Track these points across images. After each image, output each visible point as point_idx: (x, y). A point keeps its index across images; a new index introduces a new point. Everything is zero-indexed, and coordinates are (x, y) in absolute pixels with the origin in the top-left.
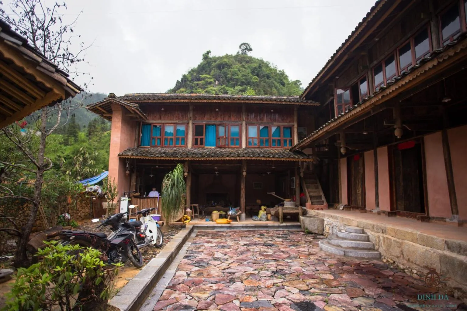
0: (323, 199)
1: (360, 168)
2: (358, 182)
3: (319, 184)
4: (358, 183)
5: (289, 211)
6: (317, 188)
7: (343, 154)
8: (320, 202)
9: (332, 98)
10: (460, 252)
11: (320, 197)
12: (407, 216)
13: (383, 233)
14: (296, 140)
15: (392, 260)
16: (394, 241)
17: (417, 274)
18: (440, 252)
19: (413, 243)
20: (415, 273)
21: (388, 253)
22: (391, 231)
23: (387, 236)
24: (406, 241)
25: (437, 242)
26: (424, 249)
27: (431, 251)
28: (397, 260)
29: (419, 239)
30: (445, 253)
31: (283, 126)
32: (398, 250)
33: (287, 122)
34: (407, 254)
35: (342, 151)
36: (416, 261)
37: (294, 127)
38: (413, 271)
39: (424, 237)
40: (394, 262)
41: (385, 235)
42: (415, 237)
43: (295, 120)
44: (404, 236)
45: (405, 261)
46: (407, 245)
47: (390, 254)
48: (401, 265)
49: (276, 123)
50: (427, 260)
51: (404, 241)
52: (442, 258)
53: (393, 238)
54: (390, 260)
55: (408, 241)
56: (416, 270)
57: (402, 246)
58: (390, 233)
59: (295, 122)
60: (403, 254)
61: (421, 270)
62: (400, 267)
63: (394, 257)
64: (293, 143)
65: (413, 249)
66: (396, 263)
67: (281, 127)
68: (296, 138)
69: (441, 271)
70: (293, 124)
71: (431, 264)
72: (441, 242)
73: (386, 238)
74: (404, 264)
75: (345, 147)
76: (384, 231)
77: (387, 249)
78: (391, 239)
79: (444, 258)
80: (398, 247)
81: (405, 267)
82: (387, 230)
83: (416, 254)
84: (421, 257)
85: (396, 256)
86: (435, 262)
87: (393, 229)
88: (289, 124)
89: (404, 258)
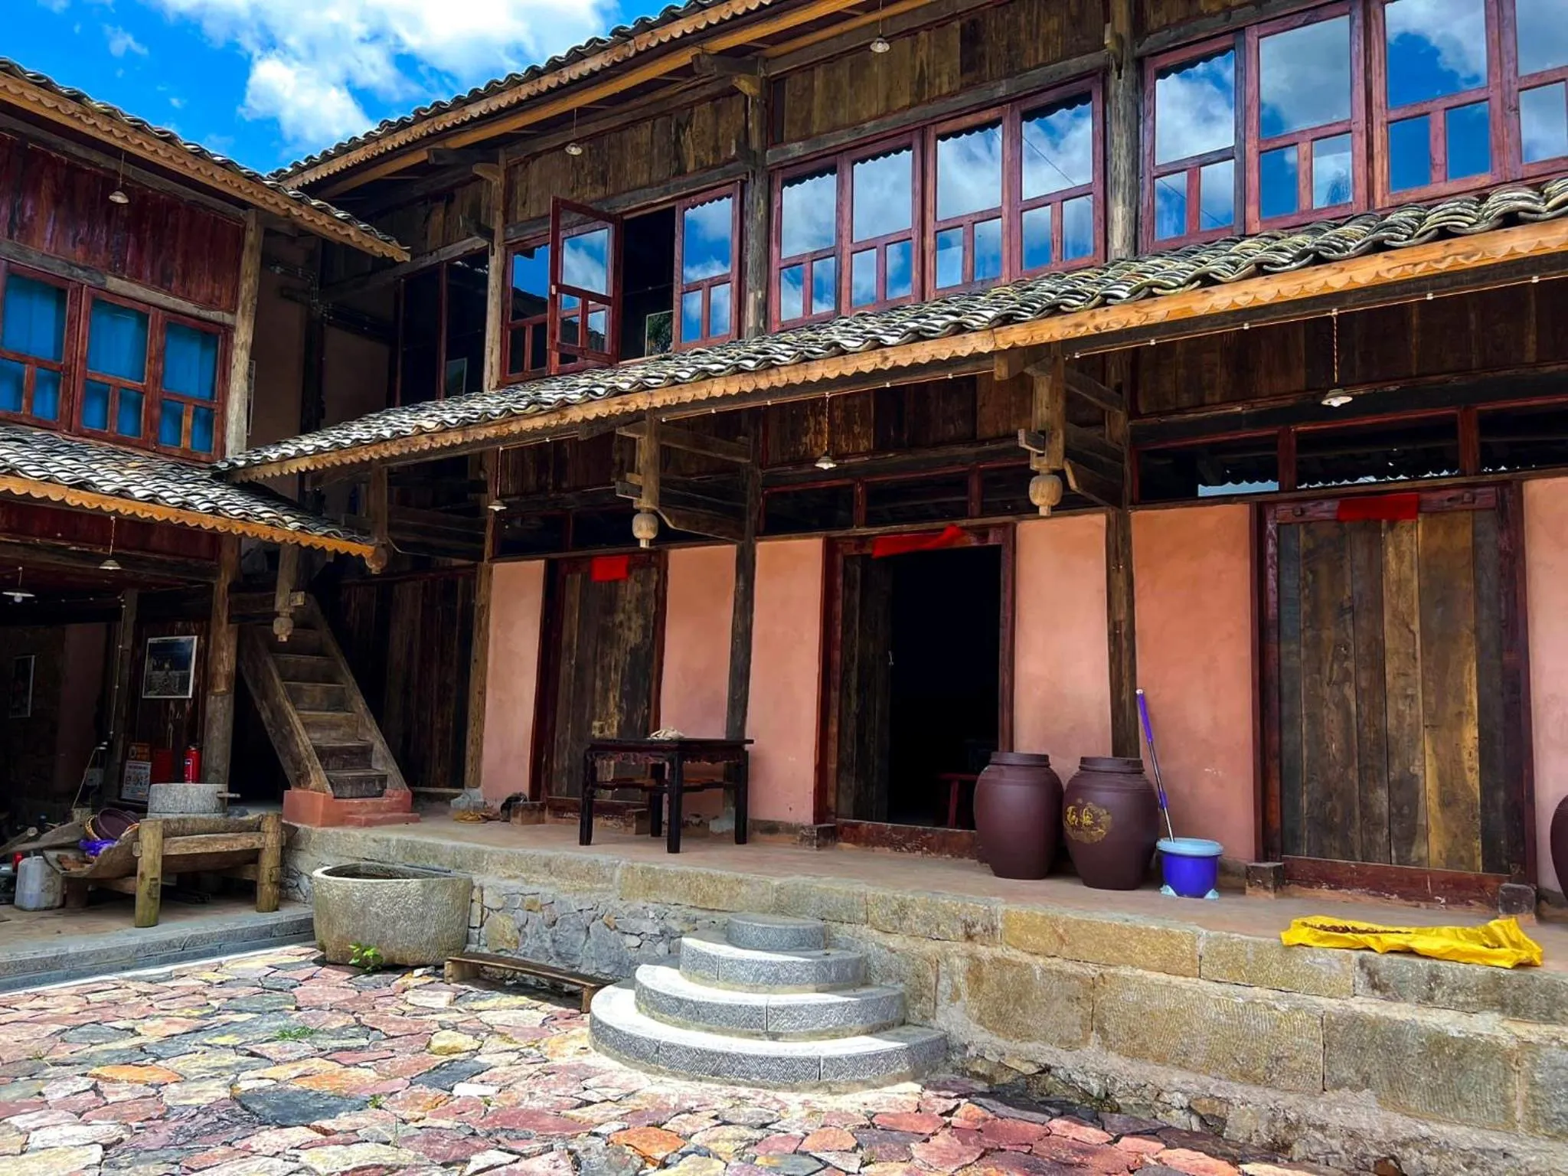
0: (383, 763)
1: (620, 617)
2: (598, 684)
3: (348, 682)
4: (606, 691)
5: (202, 843)
6: (339, 704)
7: (643, 545)
8: (369, 780)
9: (478, 243)
10: (1431, 999)
11: (364, 754)
12: (896, 845)
13: (969, 937)
14: (238, 420)
15: (1032, 1062)
16: (1046, 972)
17: (1189, 1108)
18: (1330, 1004)
19: (1172, 978)
20: (1182, 1108)
21: (1004, 1032)
22: (1029, 928)
23: (998, 952)
24: (1125, 971)
25: (1315, 966)
26: (1241, 1000)
27: (1277, 1005)
28: (1065, 1061)
29: (1206, 958)
30: (1357, 1008)
31: (167, 314)
32: (1074, 1015)
33: (193, 296)
34: (1130, 1028)
35: (643, 531)
36: (1185, 1054)
37: (232, 337)
38: (1165, 1097)
39: (1239, 947)
40: (1046, 1070)
41: (982, 948)
42: (1183, 951)
43: (240, 302)
44: (1118, 949)
45: (1114, 1062)
46: (1134, 986)
47: (1016, 1036)
48: (1090, 1080)
49: (125, 282)
50: (1255, 1044)
51: (1112, 970)
52: (1341, 1028)
53: (1041, 960)
54: (1015, 1064)
55: (1140, 972)
56: (1185, 1093)
57: (1100, 996)
58: (1019, 939)
59: (243, 315)
60: (1101, 1030)
61: (1218, 1087)
62: (1086, 1088)
63: (1047, 1048)
64: (219, 435)
65: (1171, 1003)
66: (1061, 1072)
67: (155, 319)
68: (236, 407)
69: (1330, 1083)
70: (228, 319)
71: (1278, 1059)
72: (1337, 965)
73: (996, 960)
74: (1113, 1074)
75: (654, 513)
76: (979, 928)
77: (999, 1014)
78: (1028, 966)
79: (1350, 1029)
80: (1069, 999)
81: (1118, 1085)
82: (1000, 926)
83: (1187, 1023)
84: (1216, 1033)
85: (1059, 1042)
86: (1298, 1051)
87: (1047, 921)
88: (204, 314)
89: (1108, 1046)
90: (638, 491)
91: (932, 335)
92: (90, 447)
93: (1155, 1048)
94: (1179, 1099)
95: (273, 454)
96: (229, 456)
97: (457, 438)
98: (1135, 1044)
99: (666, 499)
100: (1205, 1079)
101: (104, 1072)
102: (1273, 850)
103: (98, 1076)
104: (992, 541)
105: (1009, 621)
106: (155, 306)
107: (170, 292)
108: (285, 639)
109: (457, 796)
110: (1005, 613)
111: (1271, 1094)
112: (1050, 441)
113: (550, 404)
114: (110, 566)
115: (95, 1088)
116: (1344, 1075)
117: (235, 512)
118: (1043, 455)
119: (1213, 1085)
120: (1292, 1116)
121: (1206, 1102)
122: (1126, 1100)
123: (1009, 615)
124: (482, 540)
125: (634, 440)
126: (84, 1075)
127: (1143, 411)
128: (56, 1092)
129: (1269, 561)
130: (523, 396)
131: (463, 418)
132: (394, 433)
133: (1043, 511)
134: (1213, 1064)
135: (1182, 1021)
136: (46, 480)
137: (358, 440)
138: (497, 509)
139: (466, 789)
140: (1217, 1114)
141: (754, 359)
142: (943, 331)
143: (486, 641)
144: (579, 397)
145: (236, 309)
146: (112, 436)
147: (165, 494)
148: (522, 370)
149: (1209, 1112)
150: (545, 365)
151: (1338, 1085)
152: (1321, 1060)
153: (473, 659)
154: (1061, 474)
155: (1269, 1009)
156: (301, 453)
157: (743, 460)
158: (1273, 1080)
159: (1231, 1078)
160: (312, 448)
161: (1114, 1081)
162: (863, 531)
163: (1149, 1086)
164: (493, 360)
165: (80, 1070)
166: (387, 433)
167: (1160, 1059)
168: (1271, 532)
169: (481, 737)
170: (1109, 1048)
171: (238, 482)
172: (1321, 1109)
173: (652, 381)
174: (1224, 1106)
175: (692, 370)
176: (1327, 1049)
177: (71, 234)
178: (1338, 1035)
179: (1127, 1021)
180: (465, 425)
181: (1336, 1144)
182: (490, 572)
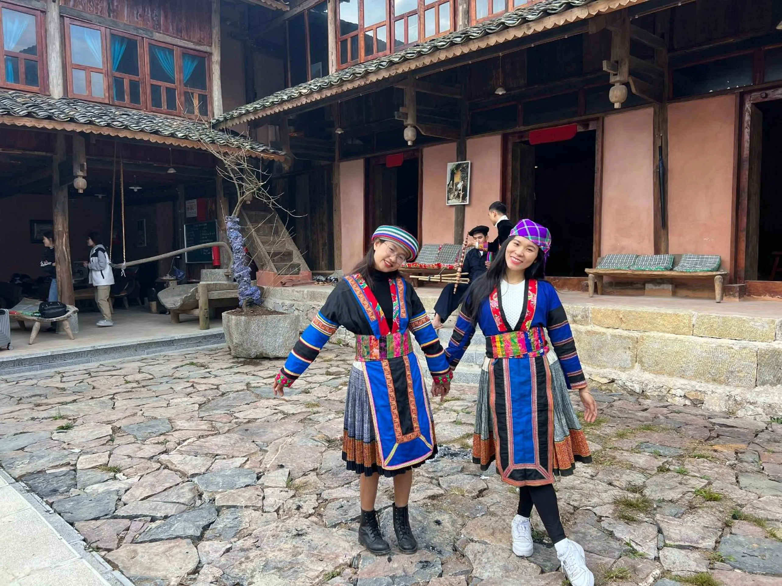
0: (298, 258)
5: (223, 294)
7: (409, 143)
8: (292, 267)
11: (289, 255)
13: (575, 322)
14: (219, 99)
15: (606, 378)
16: (614, 336)
17: (685, 396)
18: (762, 345)
19: (678, 336)
20: (681, 396)
21: (592, 364)
22: (606, 316)
23: (589, 328)
24: (653, 334)
25: (754, 326)
26: (714, 345)
27: (733, 346)
28: (622, 377)
29: (696, 326)
30: (777, 346)
31: (182, 49)
32: (627, 356)
33: (192, 39)
34: (655, 361)
35: (409, 135)
36: (684, 371)
37: (211, 58)
38: (673, 392)
39: (714, 320)
40: (613, 381)
41: (580, 326)
42: (684, 323)
43: (213, 40)
44: (649, 323)
45: (647, 376)
46: (658, 341)
47: (598, 366)
48: (635, 385)
49: (161, 35)
50: (720, 366)
51: (647, 334)
52: (767, 356)
53: (610, 331)
54: (597, 379)
55: (661, 334)
56: (682, 389)
57: (640, 346)
58: (600, 321)
59: (215, 46)
60: (641, 362)
61: (700, 387)
62: (633, 388)
63: (613, 371)
64: (211, 107)
65: (677, 348)
66: (620, 382)
67: (177, 52)
68: (217, 93)
69: (759, 382)
70: (208, 49)
71: (732, 372)
72: (767, 326)
73: (588, 332)
74: (646, 382)
75: (415, 127)
76: (579, 317)
77: (589, 356)
78: (604, 333)
79: (772, 356)
80: (625, 348)
81: (649, 387)
82: (590, 315)
83: (684, 357)
84: (700, 361)
85: (619, 368)
86: (743, 368)
87: (614, 312)
88: (198, 48)
89: (644, 369)
90: (406, 115)
91: (553, 12)
92: (157, 116)
93: (668, 369)
94: (679, 392)
95: (235, 113)
96: (216, 117)
97: (317, 97)
98: (658, 368)
99: (420, 119)
100: (693, 383)
101: (196, 380)
102: (740, 278)
103: (193, 382)
104: (591, 128)
105: (600, 169)
106: (176, 45)
107: (182, 38)
108: (249, 203)
109: (332, 274)
110: (598, 165)
111: (728, 389)
112: (621, 67)
113: (360, 73)
114: (171, 171)
115: (193, 386)
116: (767, 378)
117: (222, 142)
118: (616, 75)
119: (697, 385)
120: (738, 398)
121: (693, 393)
122: (653, 394)
123: (600, 166)
124: (334, 151)
125: (403, 90)
126: (188, 382)
127: (676, 47)
128: (178, 388)
129: (746, 125)
130: (347, 73)
131: (320, 86)
132: (288, 97)
133: (617, 106)
134: (698, 375)
135: (682, 356)
136: (140, 131)
137: (273, 102)
138: (340, 133)
139: (336, 271)
140: (699, 398)
141: (460, 37)
142: (560, 9)
143: (339, 200)
144: (375, 68)
145: (212, 44)
146: (165, 111)
147: (191, 135)
148: (347, 62)
149: (695, 398)
150: (358, 58)
151: (763, 384)
152: (755, 372)
153: (334, 210)
154: (627, 84)
155: (729, 348)
156: (248, 112)
157: (458, 97)
158: (729, 382)
159: (708, 382)
160: (252, 108)
161: (647, 385)
162: (522, 128)
163: (664, 387)
164: (333, 58)
165: (186, 380)
166: (285, 97)
167: (670, 374)
168: (747, 108)
169: (341, 246)
170: (645, 370)
171: (221, 129)
172: (754, 395)
173: (409, 55)
174: (703, 395)
175: (428, 47)
176: (759, 366)
177: (135, 12)
178: (765, 360)
179: (654, 357)
180: (321, 89)
181: (760, 410)
182: (339, 166)
